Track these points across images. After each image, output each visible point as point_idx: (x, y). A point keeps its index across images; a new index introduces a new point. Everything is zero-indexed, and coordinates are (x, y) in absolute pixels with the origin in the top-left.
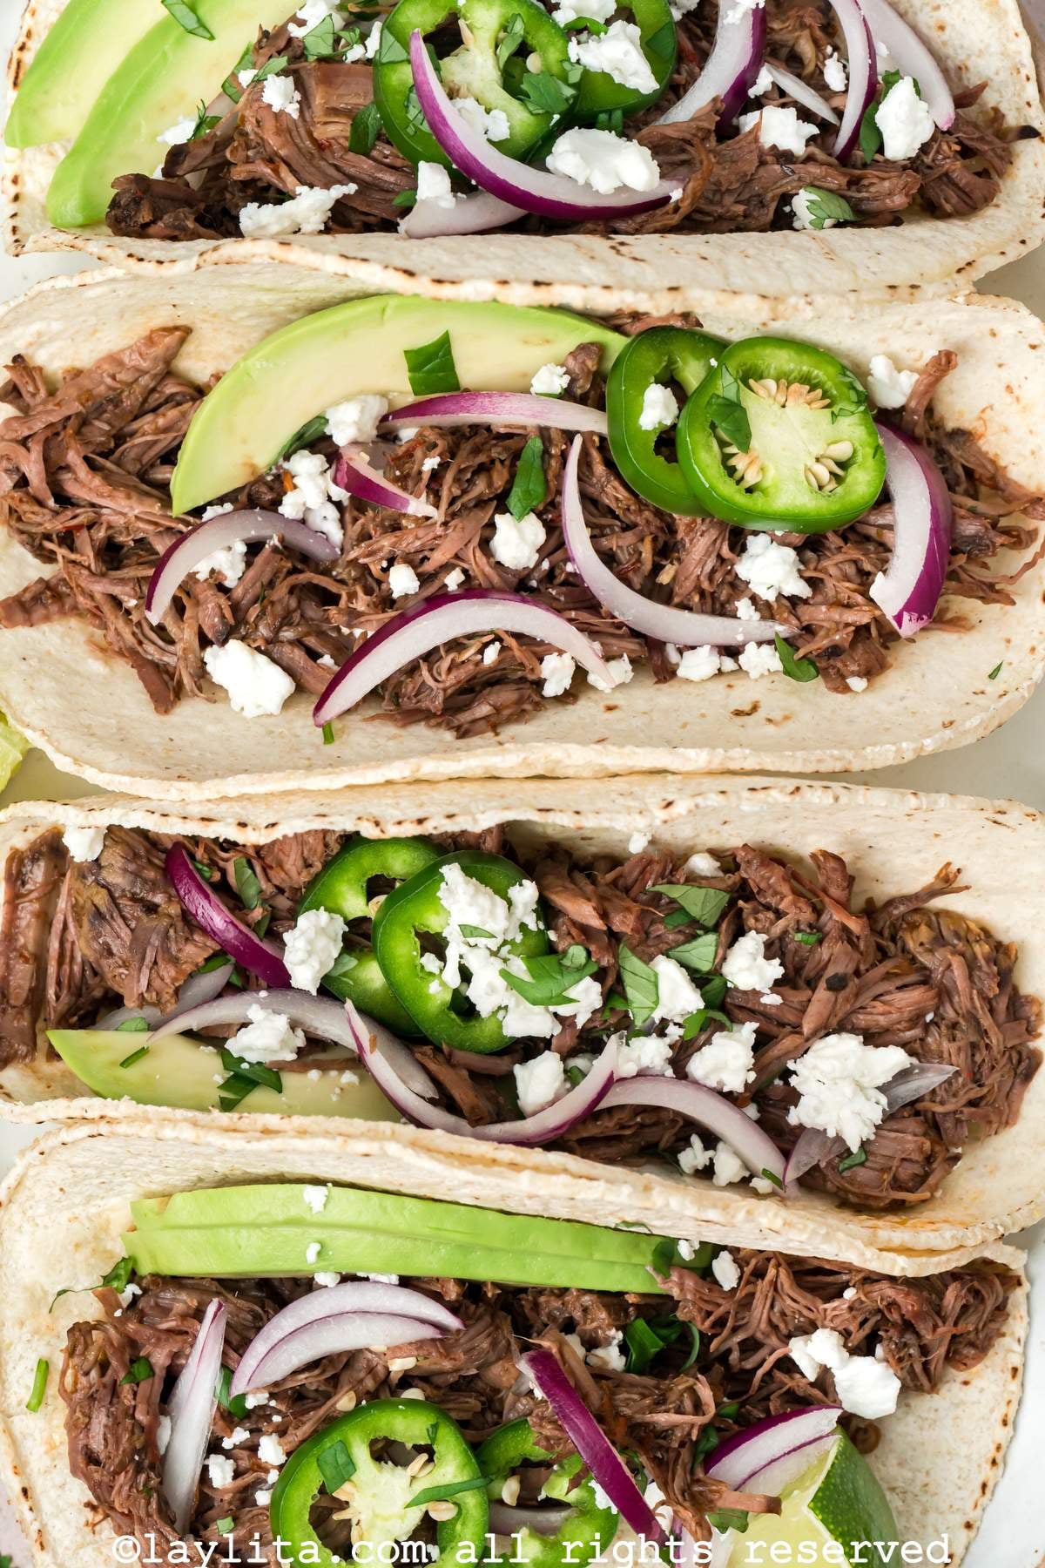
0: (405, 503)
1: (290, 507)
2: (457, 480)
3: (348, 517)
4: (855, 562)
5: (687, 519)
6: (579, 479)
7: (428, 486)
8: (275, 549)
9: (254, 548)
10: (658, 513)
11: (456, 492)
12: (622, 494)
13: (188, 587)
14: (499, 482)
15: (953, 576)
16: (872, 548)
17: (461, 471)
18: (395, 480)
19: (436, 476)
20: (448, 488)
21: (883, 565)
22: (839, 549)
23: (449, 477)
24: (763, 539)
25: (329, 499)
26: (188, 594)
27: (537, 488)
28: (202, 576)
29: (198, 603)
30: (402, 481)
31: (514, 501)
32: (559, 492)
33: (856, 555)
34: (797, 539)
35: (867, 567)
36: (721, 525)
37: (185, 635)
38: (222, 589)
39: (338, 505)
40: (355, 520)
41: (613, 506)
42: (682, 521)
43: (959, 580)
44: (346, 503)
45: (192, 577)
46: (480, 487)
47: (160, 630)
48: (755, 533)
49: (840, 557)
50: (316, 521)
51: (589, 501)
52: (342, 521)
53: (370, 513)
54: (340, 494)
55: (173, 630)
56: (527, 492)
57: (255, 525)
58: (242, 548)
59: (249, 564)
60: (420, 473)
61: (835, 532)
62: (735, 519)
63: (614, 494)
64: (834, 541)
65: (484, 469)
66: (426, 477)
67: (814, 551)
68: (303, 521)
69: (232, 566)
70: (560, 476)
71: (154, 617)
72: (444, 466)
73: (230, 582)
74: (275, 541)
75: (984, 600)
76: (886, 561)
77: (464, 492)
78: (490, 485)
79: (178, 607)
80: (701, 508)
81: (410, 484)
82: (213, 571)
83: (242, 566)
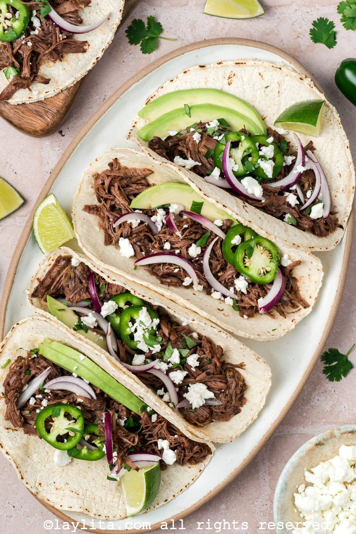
0: (176, 231)
1: (153, 219)
2: (189, 232)
3: (164, 227)
4: (259, 293)
5: (230, 265)
6: (213, 245)
7: (182, 230)
8: (146, 225)
9: (142, 223)
10: (225, 261)
11: (188, 234)
12: (220, 253)
13: (124, 223)
14: (197, 237)
15: (277, 306)
16: (264, 291)
17: (191, 231)
18: (177, 225)
19: (185, 229)
20: (186, 233)
21: (264, 296)
22: (257, 288)
23: (188, 231)
24: (243, 278)
25: (162, 221)
26: (123, 224)
27: (204, 242)
28: (128, 223)
29: (124, 227)
30: (178, 226)
31: (198, 243)
32: (208, 246)
33: (260, 291)
34: (250, 281)
35: (261, 295)
36: (236, 270)
37: (119, 232)
38: (131, 227)
39: (163, 223)
40: (165, 228)
41: (217, 254)
42: (229, 265)
43: (277, 308)
44: (165, 224)
45: (126, 222)
46: (193, 236)
47: (114, 229)
48: (242, 276)
49: (256, 290)
50: (157, 224)
51: (213, 250)
52: (162, 227)
53: (168, 229)
54: (164, 221)
55: (116, 230)
56: (202, 242)
57: (144, 218)
58: (139, 222)
59: (139, 225)
60: (183, 227)
61: (258, 284)
62: (239, 271)
63: (219, 252)
64: (257, 286)
65: (196, 233)
66: (183, 228)
67: (252, 286)
68: (154, 223)
69: (135, 224)
70: (210, 243)
71: (114, 226)
72: (188, 228)
73: (133, 227)
74: (147, 224)
75: (280, 314)
76: (265, 296)
77: (189, 235)
78: (195, 237)
79: (120, 226)
80: (234, 265)
81: (179, 228)
82: (131, 223)
83: (137, 225)
